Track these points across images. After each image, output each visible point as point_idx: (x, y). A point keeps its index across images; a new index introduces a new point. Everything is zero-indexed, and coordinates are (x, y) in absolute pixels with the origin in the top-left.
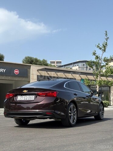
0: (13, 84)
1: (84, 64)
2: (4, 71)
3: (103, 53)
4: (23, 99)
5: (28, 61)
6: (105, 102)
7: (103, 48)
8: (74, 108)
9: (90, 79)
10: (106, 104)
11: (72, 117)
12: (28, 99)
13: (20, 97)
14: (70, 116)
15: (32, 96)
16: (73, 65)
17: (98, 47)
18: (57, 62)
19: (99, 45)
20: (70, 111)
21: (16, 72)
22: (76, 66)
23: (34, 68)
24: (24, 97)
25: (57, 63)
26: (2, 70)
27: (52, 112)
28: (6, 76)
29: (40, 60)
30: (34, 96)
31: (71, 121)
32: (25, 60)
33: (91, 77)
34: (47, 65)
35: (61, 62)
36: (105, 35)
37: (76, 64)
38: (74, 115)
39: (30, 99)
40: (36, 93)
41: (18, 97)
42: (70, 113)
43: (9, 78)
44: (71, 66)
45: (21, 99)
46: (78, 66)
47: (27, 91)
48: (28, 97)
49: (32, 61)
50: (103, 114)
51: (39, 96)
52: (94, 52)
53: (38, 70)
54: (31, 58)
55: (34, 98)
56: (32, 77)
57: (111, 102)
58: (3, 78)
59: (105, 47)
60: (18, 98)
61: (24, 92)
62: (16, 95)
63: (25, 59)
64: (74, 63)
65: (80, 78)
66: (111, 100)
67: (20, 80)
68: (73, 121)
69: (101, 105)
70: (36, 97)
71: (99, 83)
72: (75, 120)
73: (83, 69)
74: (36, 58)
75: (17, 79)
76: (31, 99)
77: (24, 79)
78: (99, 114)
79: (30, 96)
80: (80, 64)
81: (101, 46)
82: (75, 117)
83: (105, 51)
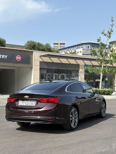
0: (15, 70)
1: (88, 47)
2: (6, 57)
3: (108, 39)
4: (24, 104)
5: (30, 46)
6: (109, 90)
7: (108, 35)
8: (75, 111)
9: (94, 64)
10: (109, 92)
11: (73, 121)
12: (29, 105)
13: (21, 102)
14: (71, 120)
15: (33, 102)
16: (77, 47)
17: (103, 33)
18: (60, 43)
19: (104, 31)
20: (71, 115)
21: (18, 58)
22: (80, 48)
23: (36, 54)
24: (25, 103)
25: (60, 45)
26: (3, 56)
27: (53, 118)
28: (8, 62)
29: (43, 45)
30: (35, 102)
31: (72, 125)
32: (27, 45)
33: (95, 63)
34: (50, 50)
35: (65, 43)
36: (111, 20)
37: (81, 47)
38: (75, 118)
39: (31, 105)
40: (37, 99)
41: (20, 101)
42: (71, 118)
43: (11, 64)
44: (75, 48)
45: (22, 105)
46: (82, 48)
47: (28, 97)
48: (29, 102)
49: (35, 46)
50: (104, 112)
51: (41, 102)
52: (99, 38)
53: (40, 56)
54: (34, 42)
55: (35, 104)
56: (34, 63)
57: (115, 87)
58: (5, 64)
59: (110, 34)
60: (20, 103)
61: (25, 98)
62: (18, 100)
63: (27, 43)
64: (78, 45)
65: (84, 64)
66: (115, 85)
67: (22, 66)
68: (75, 124)
69: (103, 102)
70: (37, 103)
71: (103, 71)
72: (76, 123)
73: (87, 51)
74: (38, 43)
75: (19, 65)
76: (33, 105)
77: (26, 65)
78: (101, 112)
79: (31, 102)
80: (85, 46)
81: (106, 32)
82: (77, 120)
83: (109, 37)
